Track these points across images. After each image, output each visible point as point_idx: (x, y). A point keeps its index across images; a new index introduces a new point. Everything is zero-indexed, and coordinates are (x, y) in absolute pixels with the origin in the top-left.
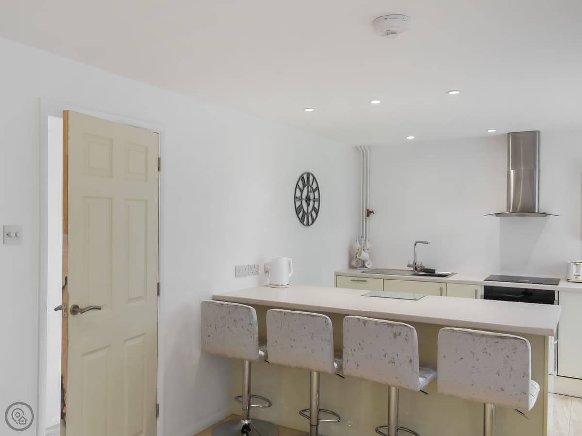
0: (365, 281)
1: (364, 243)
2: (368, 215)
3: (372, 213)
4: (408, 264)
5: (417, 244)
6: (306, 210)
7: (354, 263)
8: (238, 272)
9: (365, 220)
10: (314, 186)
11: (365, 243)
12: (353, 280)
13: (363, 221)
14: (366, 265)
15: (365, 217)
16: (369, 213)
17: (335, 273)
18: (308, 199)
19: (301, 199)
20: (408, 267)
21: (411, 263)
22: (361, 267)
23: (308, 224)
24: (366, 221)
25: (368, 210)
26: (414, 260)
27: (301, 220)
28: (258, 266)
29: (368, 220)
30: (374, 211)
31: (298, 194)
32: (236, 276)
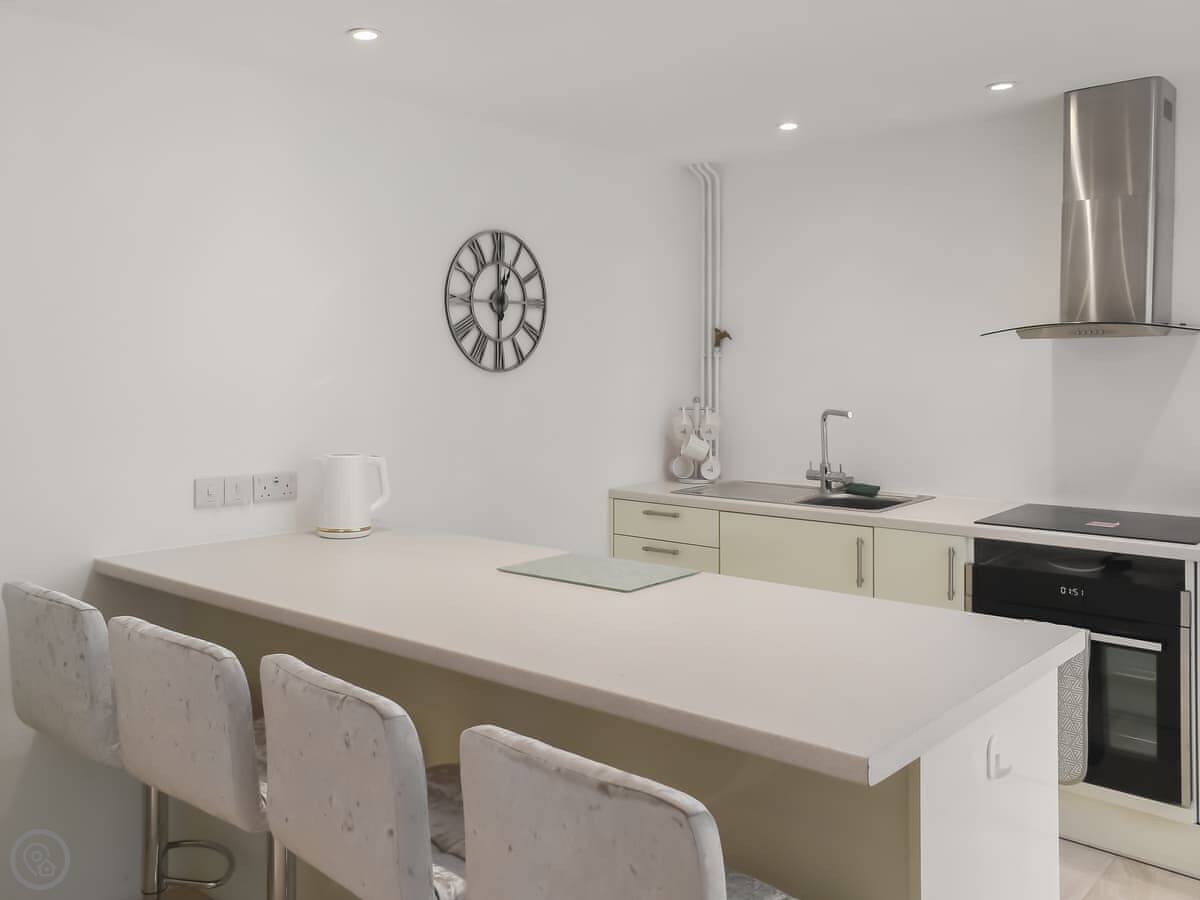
0: (675, 516)
1: (700, 417)
2: (717, 343)
3: (727, 338)
4: (808, 472)
5: (829, 416)
6: (490, 328)
7: (676, 468)
8: (207, 497)
9: (710, 356)
10: (524, 266)
11: (702, 418)
12: (647, 513)
13: (706, 358)
14: (704, 473)
15: (710, 350)
16: (720, 337)
17: (611, 492)
18: (499, 302)
19: (469, 300)
20: (809, 478)
21: (817, 468)
22: (690, 478)
23: (499, 365)
24: (713, 358)
25: (716, 330)
26: (824, 462)
27: (475, 356)
28: (293, 478)
29: (717, 356)
30: (729, 332)
31: (459, 285)
32: (195, 505)
